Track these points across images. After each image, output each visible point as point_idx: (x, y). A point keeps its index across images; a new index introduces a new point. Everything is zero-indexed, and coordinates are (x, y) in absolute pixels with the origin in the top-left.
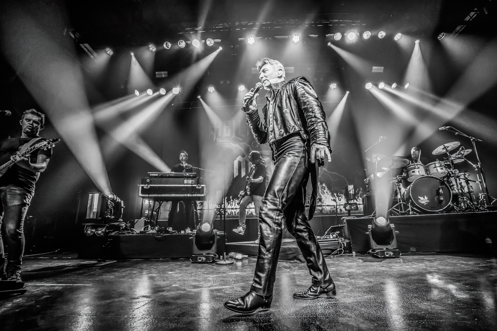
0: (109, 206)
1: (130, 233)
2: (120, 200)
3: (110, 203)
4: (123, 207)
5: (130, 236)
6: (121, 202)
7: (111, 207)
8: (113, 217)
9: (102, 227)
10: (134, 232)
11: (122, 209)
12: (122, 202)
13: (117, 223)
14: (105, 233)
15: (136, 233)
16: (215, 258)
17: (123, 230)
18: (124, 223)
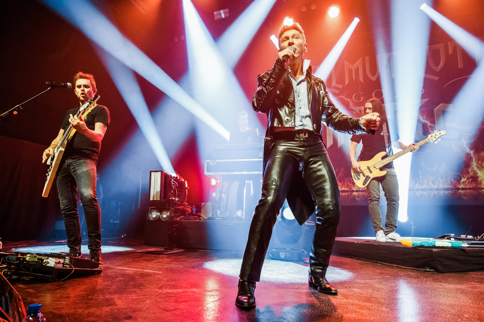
0: (173, 186)
1: (196, 219)
2: (183, 180)
3: (173, 182)
4: (187, 188)
5: (197, 222)
6: (184, 182)
7: (174, 187)
8: (177, 199)
9: (167, 210)
10: (201, 218)
11: (187, 190)
12: (186, 181)
13: (182, 207)
14: (170, 217)
15: (203, 219)
16: (303, 255)
17: (189, 214)
18: (189, 207)
